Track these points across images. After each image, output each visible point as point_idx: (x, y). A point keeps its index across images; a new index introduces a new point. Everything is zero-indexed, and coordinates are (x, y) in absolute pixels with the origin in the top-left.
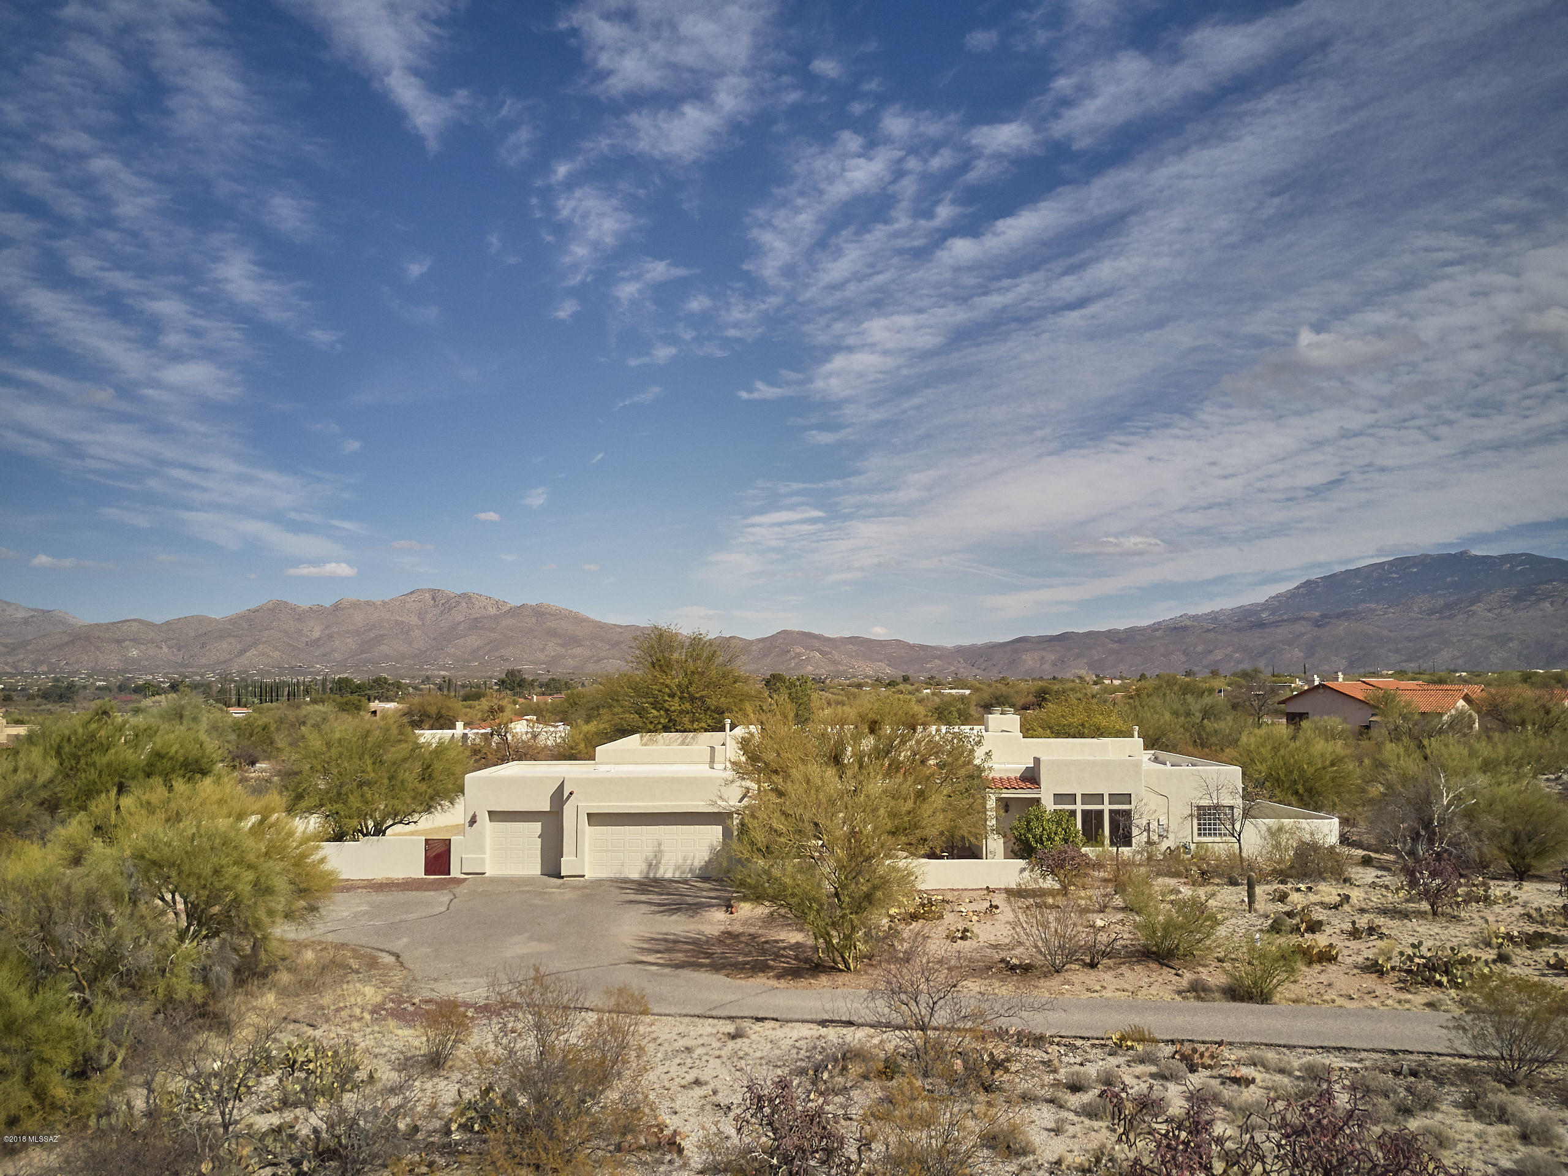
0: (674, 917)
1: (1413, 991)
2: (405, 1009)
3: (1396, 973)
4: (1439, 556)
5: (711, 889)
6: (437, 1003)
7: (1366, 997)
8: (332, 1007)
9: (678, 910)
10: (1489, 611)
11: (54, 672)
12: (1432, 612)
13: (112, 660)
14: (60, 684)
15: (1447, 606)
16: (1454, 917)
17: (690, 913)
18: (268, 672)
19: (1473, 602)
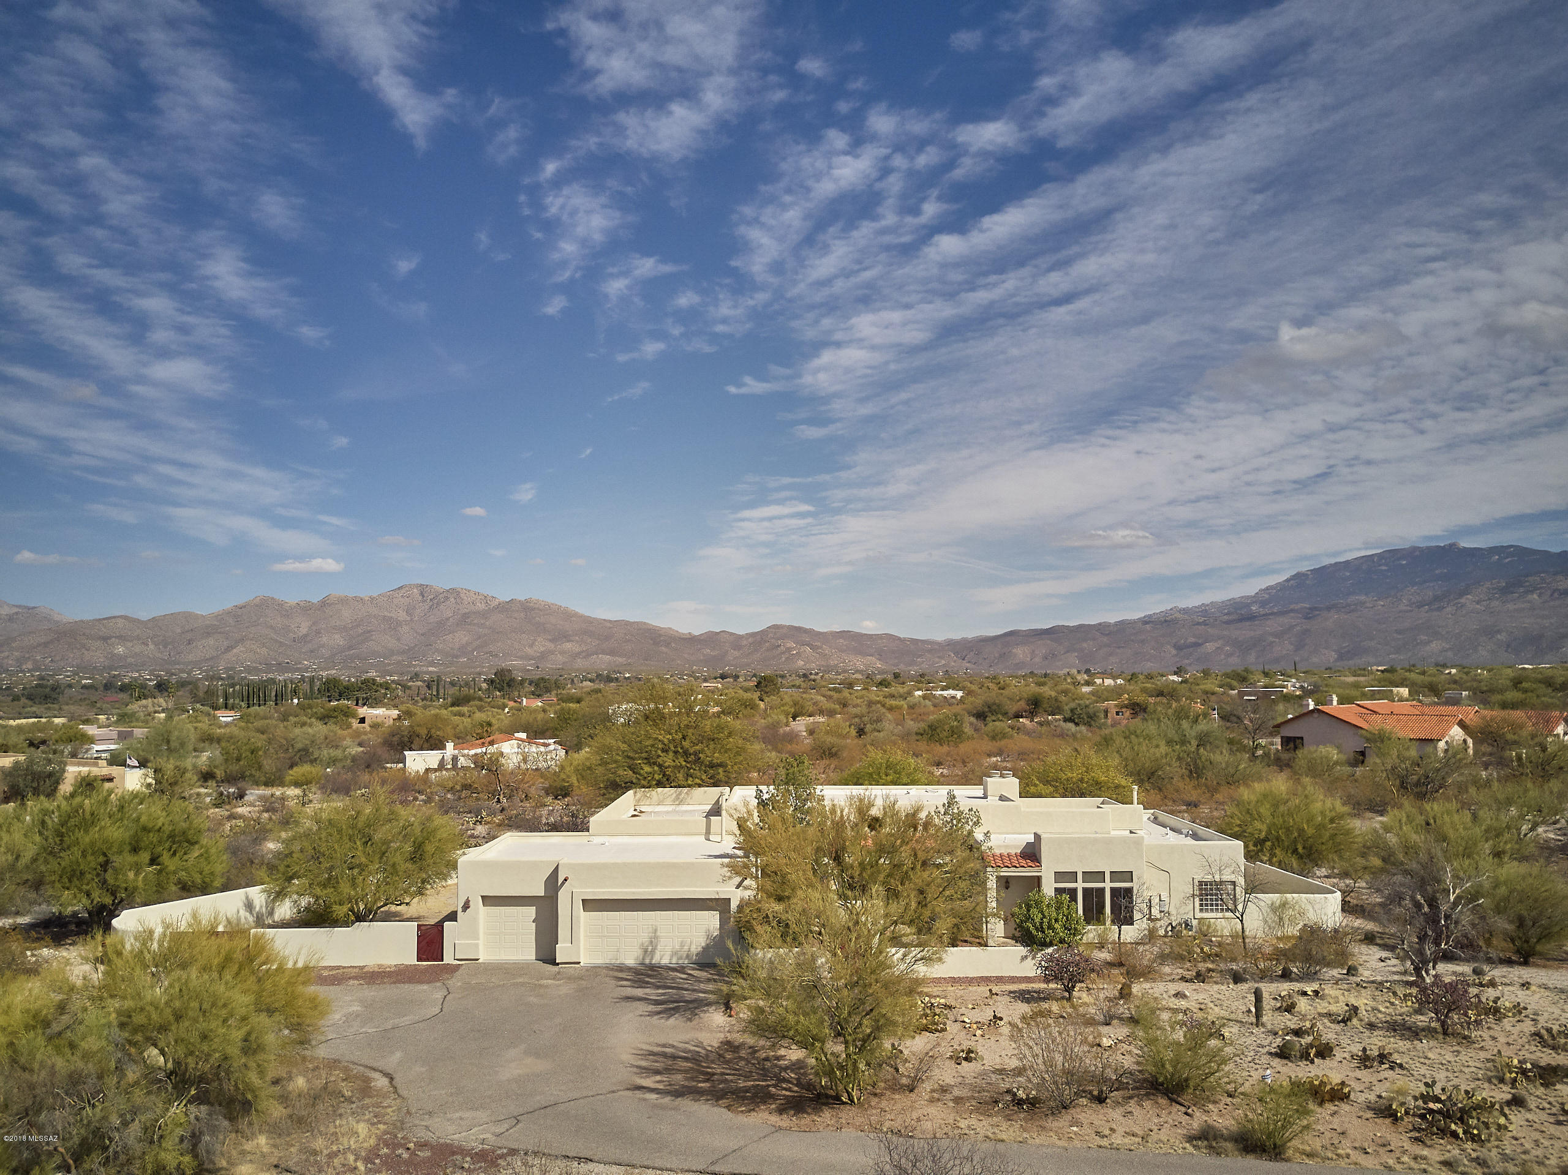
0: (672, 1021)
1: (1429, 1143)
2: (400, 1156)
3: (1411, 1119)
4: (1428, 548)
5: (709, 980)
6: (432, 1148)
7: (1382, 1150)
8: (325, 1152)
9: (676, 1010)
10: (1478, 603)
11: (37, 669)
12: (1421, 605)
13: (97, 656)
14: (45, 682)
15: (1436, 599)
16: (1465, 1037)
17: (688, 1014)
18: (256, 668)
19: (1462, 594)
